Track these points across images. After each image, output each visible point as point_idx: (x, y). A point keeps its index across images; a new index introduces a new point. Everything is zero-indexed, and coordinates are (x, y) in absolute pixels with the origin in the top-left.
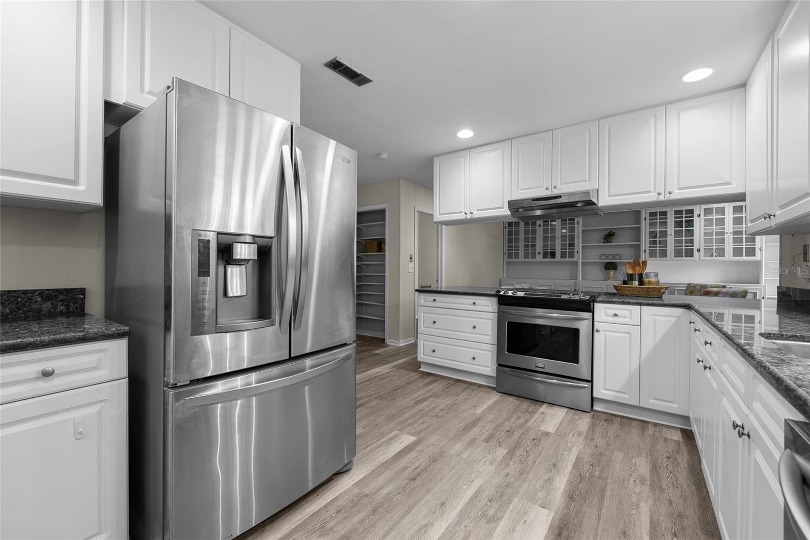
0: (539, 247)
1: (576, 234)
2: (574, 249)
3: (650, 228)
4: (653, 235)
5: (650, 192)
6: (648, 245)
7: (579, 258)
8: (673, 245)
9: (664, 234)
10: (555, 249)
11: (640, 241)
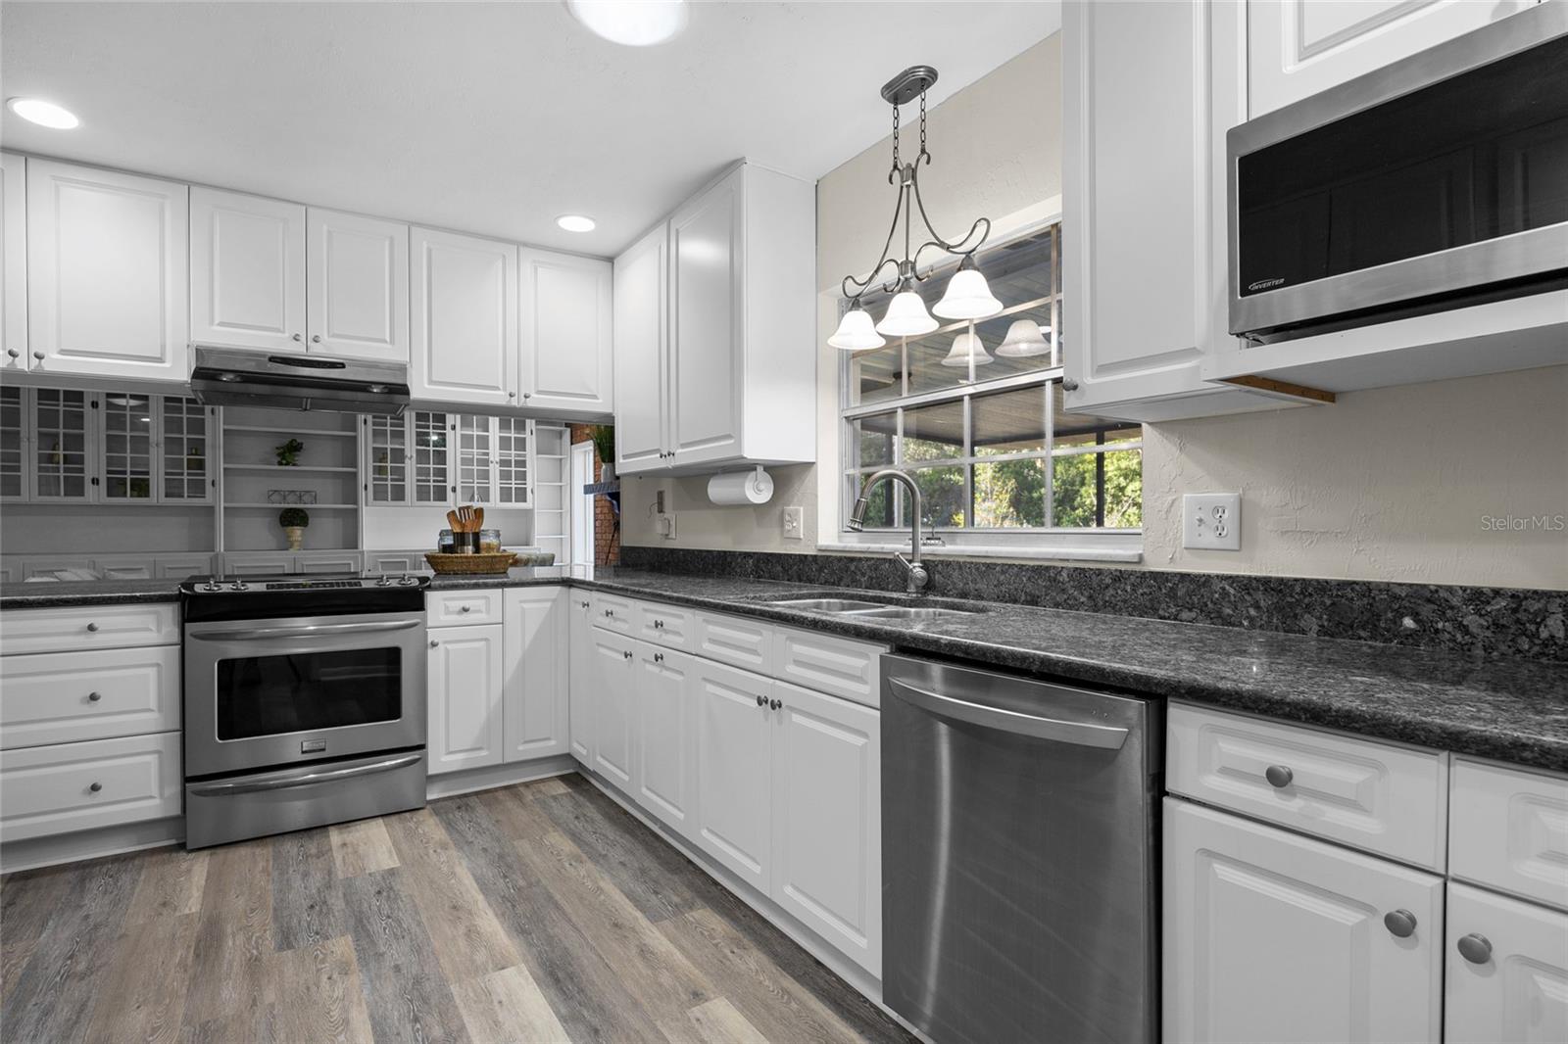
0: (95, 460)
1: (208, 437)
2: (204, 475)
3: (374, 442)
4: (380, 455)
5: (497, 388)
6: (371, 475)
7: (217, 497)
8: (415, 478)
9: (399, 455)
10: (147, 473)
11: (355, 465)
